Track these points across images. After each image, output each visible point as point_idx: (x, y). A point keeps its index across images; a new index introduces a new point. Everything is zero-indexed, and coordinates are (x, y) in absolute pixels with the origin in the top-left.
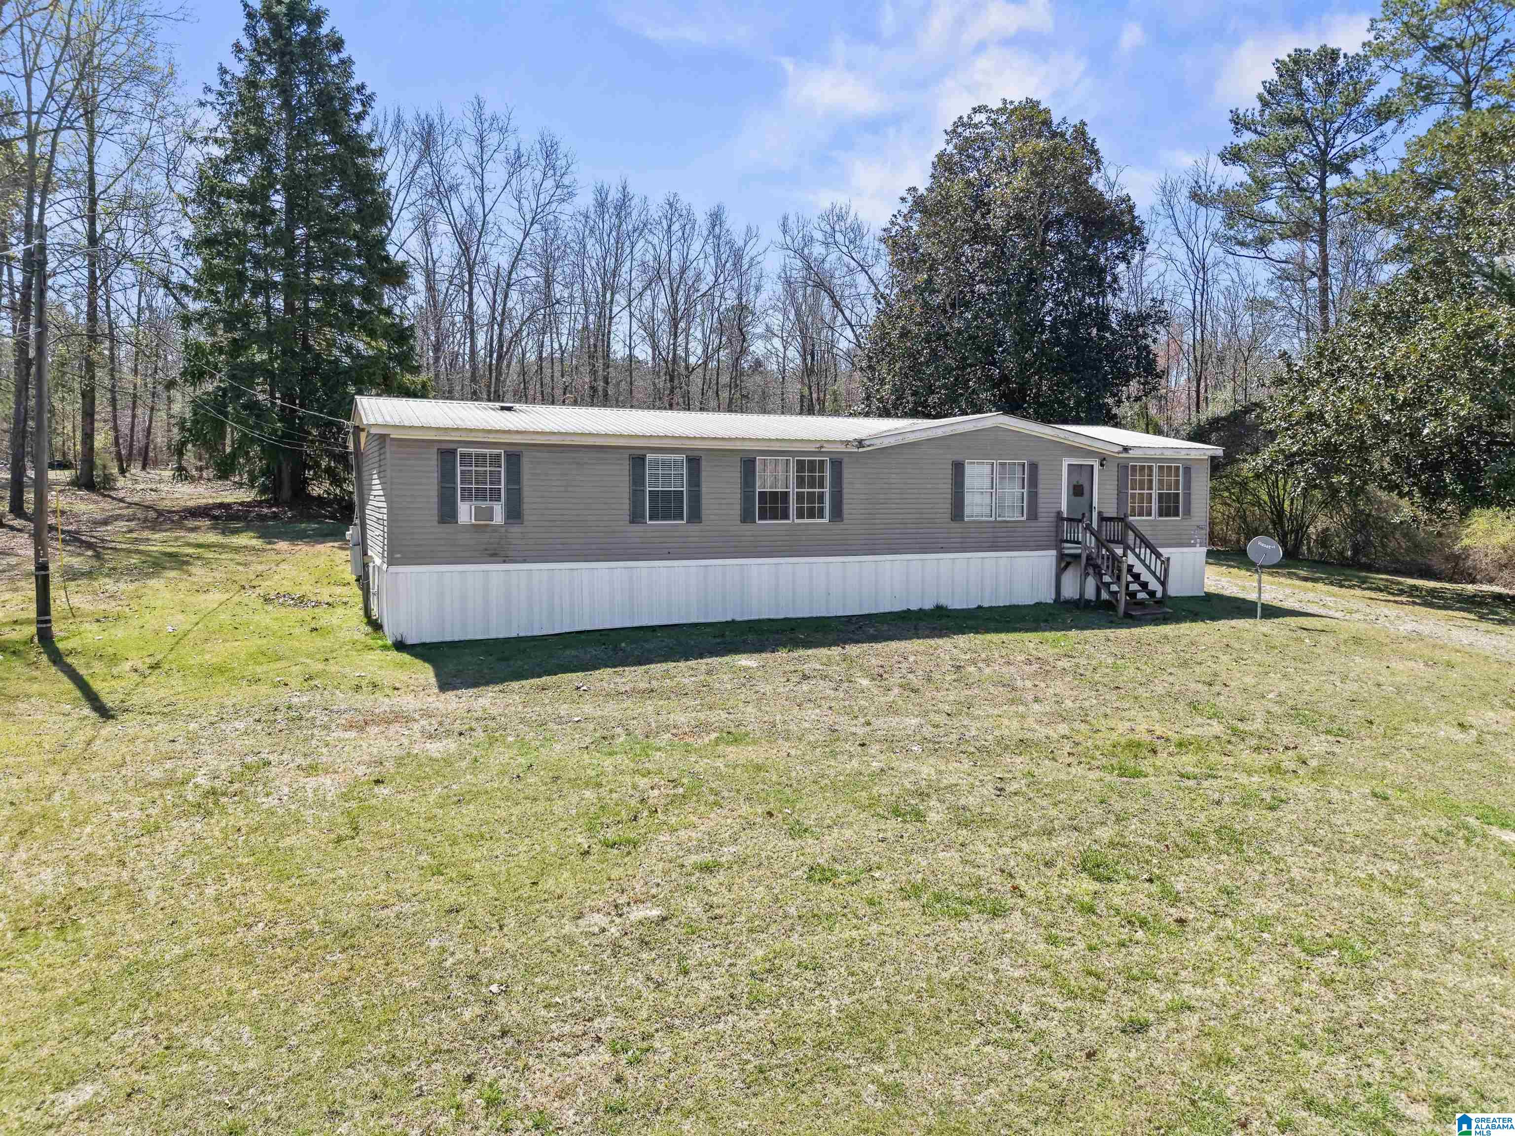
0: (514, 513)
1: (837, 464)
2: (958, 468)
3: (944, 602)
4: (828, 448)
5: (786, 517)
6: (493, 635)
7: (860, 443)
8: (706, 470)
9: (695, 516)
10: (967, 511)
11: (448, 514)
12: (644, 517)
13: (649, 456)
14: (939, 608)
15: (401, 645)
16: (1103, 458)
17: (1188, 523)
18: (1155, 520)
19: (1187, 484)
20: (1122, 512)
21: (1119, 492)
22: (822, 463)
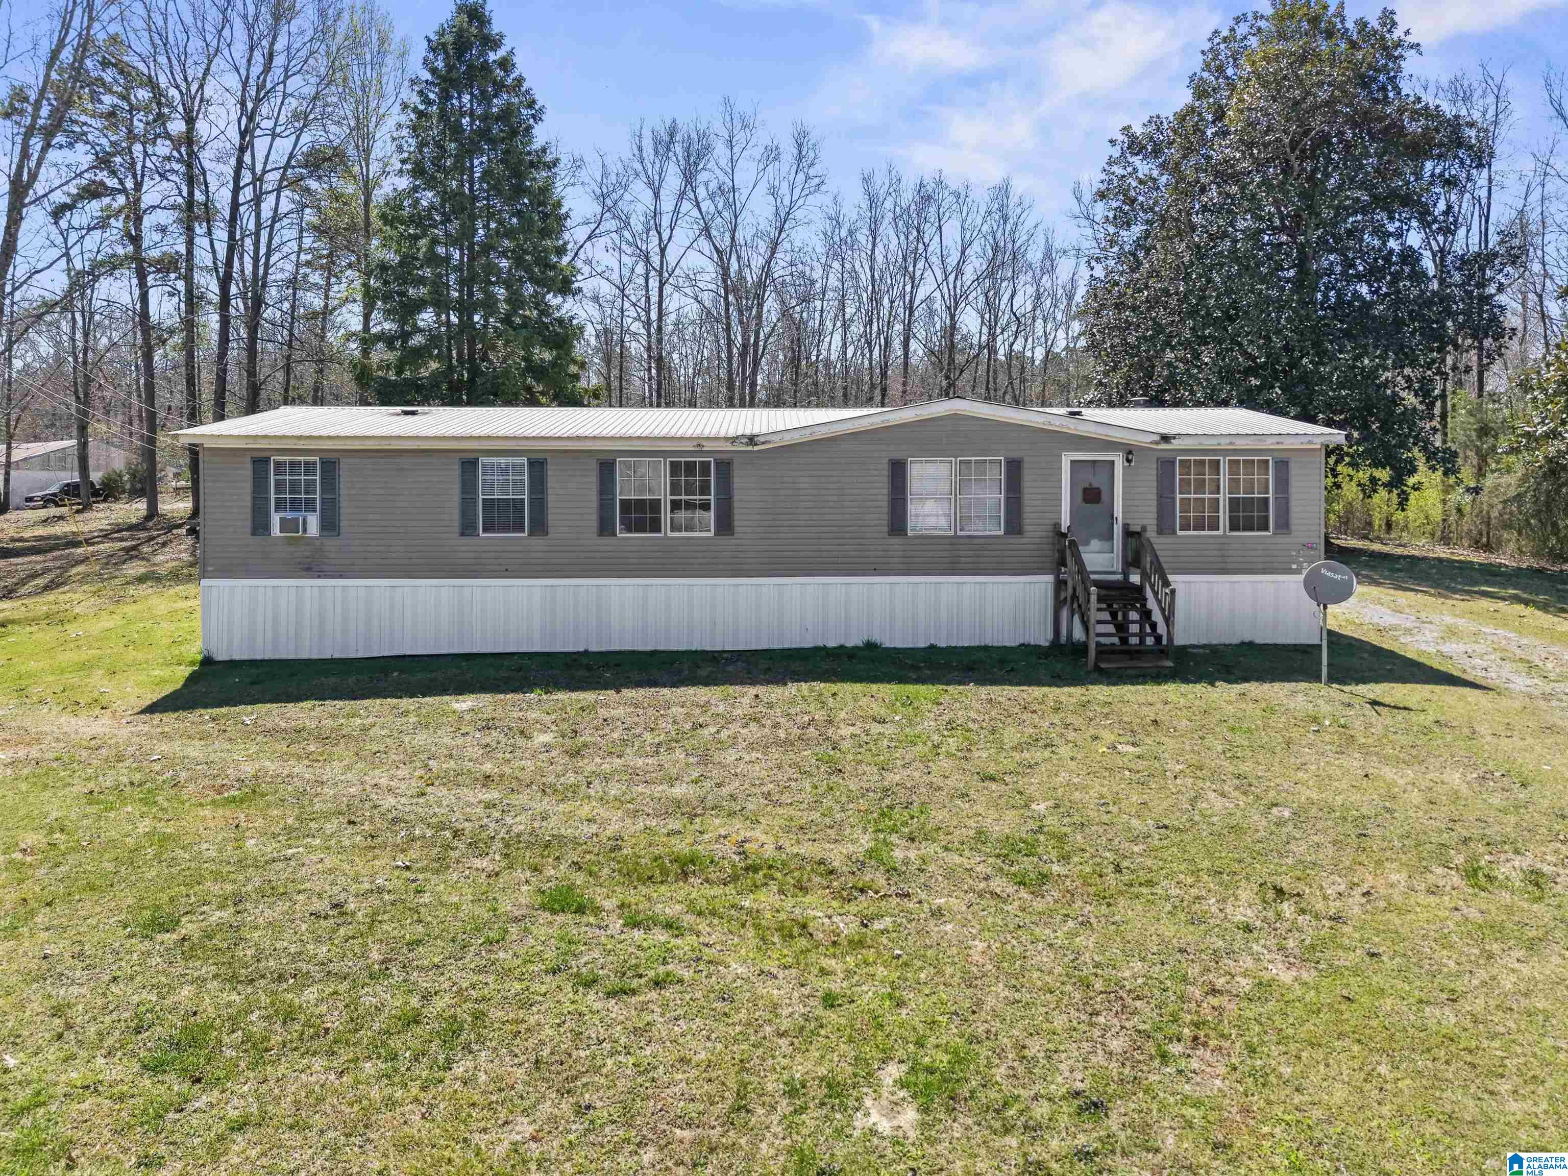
0: (329, 525)
1: (725, 466)
2: (898, 470)
3: (876, 638)
4: (708, 446)
5: (655, 526)
6: (305, 655)
7: (752, 439)
8: (552, 473)
9: (540, 527)
10: (910, 525)
11: (260, 526)
12: (476, 529)
13: (482, 460)
14: (870, 646)
15: (207, 662)
16: (1129, 452)
17: (1282, 540)
18: (1224, 536)
19: (1283, 484)
20: (1165, 526)
21: (1160, 497)
22: (705, 466)
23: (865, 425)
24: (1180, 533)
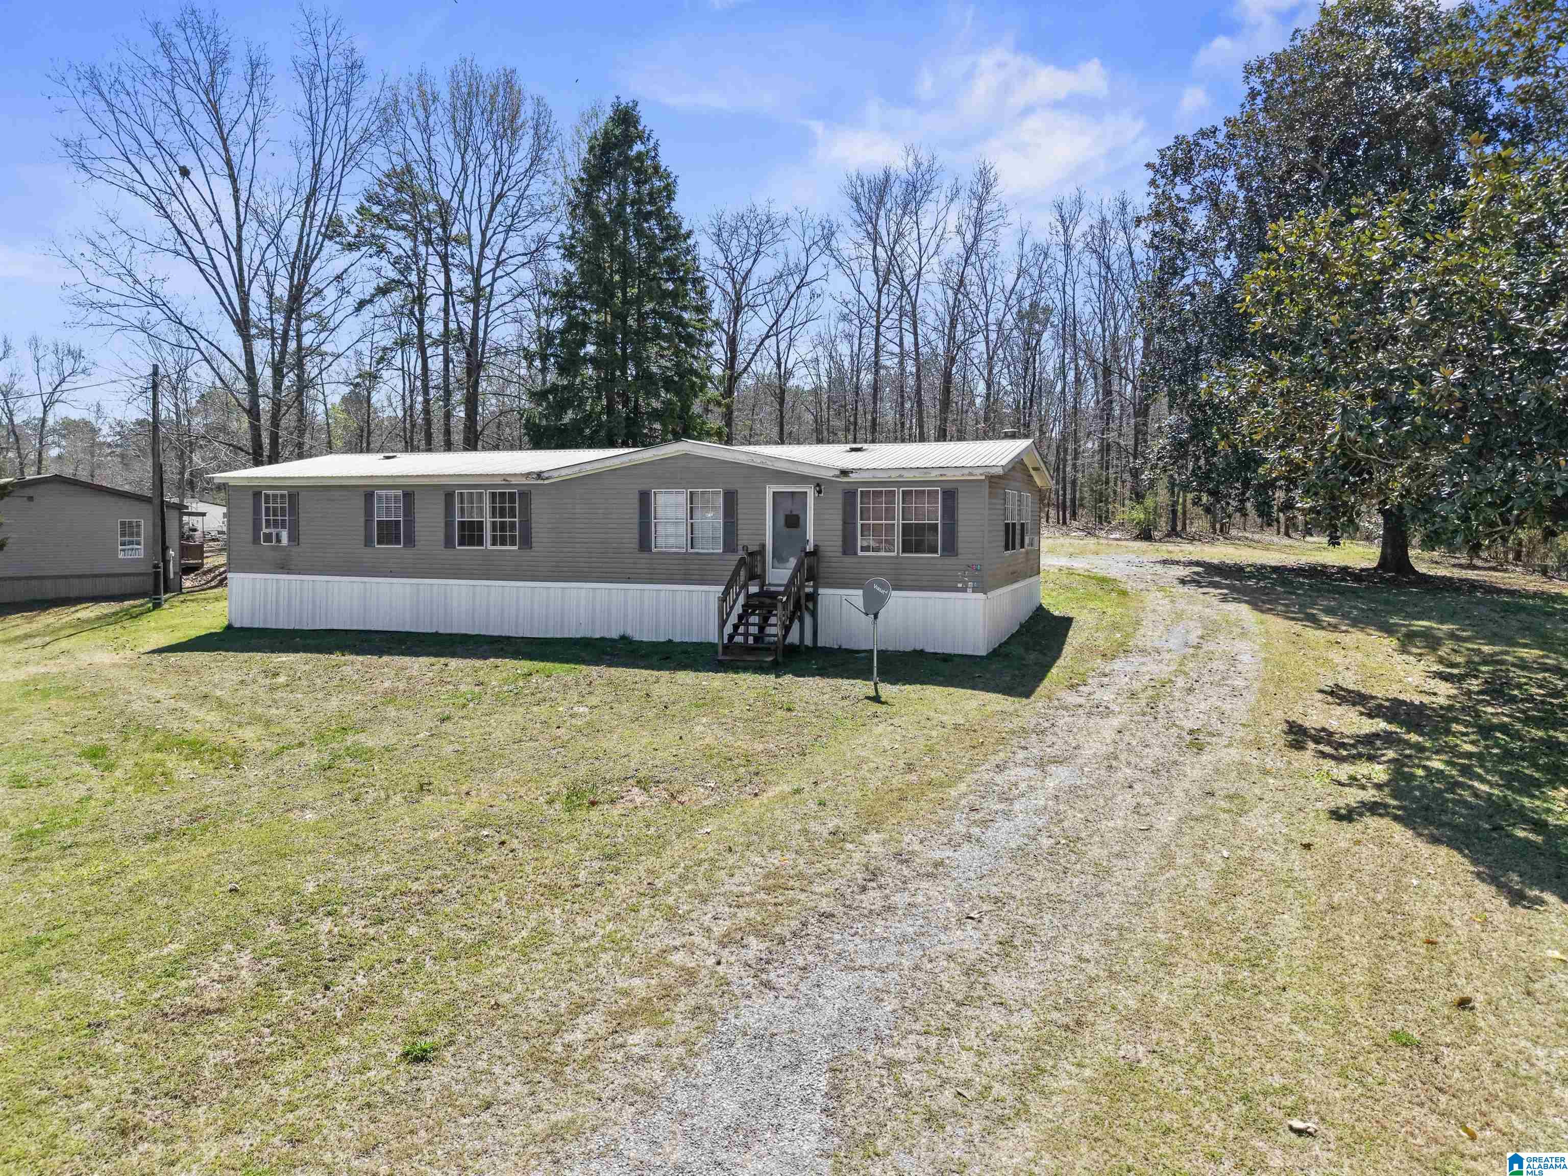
0: (294, 538)
1: (525, 495)
2: (645, 499)
3: (629, 632)
4: (514, 481)
5: (480, 542)
7: (539, 475)
8: (418, 503)
9: (410, 541)
10: (654, 543)
11: (257, 538)
12: (373, 542)
13: (377, 493)
14: (624, 639)
15: (229, 627)
16: (819, 485)
17: (950, 561)
18: (897, 557)
19: (950, 511)
20: (849, 546)
21: (845, 523)
22: (512, 495)
23: (616, 463)
24: (860, 553)
